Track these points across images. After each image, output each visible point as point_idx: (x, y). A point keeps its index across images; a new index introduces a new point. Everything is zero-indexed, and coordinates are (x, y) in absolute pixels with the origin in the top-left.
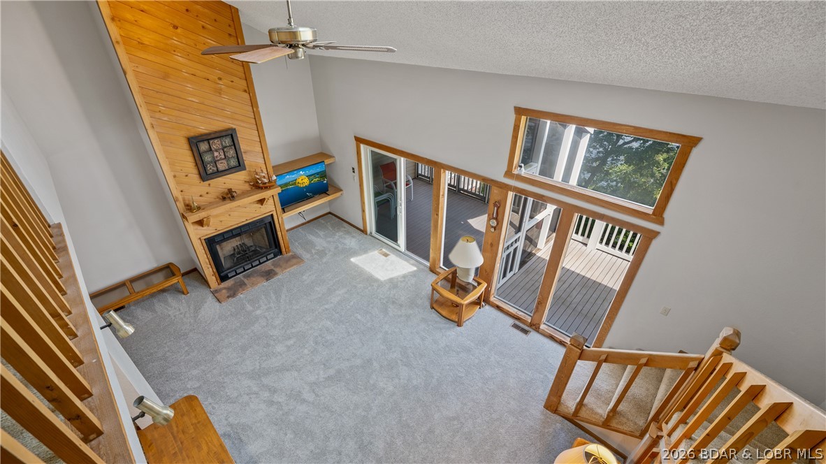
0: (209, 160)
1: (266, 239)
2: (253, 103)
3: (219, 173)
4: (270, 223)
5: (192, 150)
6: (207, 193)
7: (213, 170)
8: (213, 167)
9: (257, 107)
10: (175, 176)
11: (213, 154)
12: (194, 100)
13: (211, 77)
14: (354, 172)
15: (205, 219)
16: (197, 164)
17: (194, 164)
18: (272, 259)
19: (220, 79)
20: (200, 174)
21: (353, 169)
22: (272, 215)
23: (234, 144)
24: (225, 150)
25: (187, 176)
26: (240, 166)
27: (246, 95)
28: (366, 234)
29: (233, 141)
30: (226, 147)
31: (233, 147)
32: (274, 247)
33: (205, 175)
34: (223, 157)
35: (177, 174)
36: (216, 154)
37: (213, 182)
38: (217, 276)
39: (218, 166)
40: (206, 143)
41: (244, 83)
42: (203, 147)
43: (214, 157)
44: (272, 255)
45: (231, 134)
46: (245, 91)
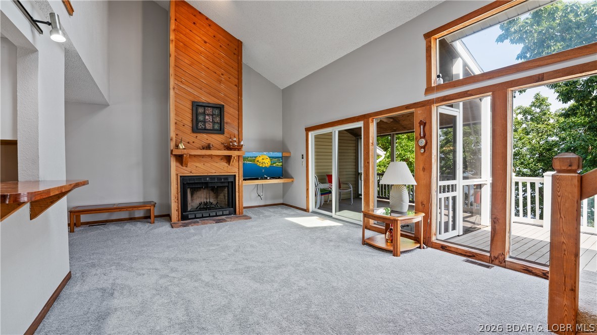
0: (202, 119)
1: (227, 198)
2: (240, 94)
3: (205, 131)
4: (232, 182)
5: (192, 110)
6: (193, 142)
7: (202, 127)
8: (203, 125)
9: (241, 97)
10: (176, 123)
11: (205, 117)
12: (203, 81)
13: (217, 72)
14: (303, 158)
15: (185, 155)
16: (192, 121)
17: (191, 120)
18: (226, 215)
19: (222, 75)
20: (193, 127)
21: (303, 155)
22: (235, 175)
23: (221, 115)
24: (214, 116)
25: (184, 125)
26: (221, 131)
27: (236, 88)
28: (309, 212)
29: (221, 113)
30: (215, 115)
31: (219, 116)
32: (231, 206)
33: (196, 129)
34: (211, 121)
35: (178, 122)
36: (207, 117)
37: (200, 136)
38: (180, 212)
39: (206, 126)
40: (203, 108)
41: (236, 80)
42: (201, 110)
43: (205, 119)
44: (227, 212)
45: (220, 108)
46: (236, 85)
